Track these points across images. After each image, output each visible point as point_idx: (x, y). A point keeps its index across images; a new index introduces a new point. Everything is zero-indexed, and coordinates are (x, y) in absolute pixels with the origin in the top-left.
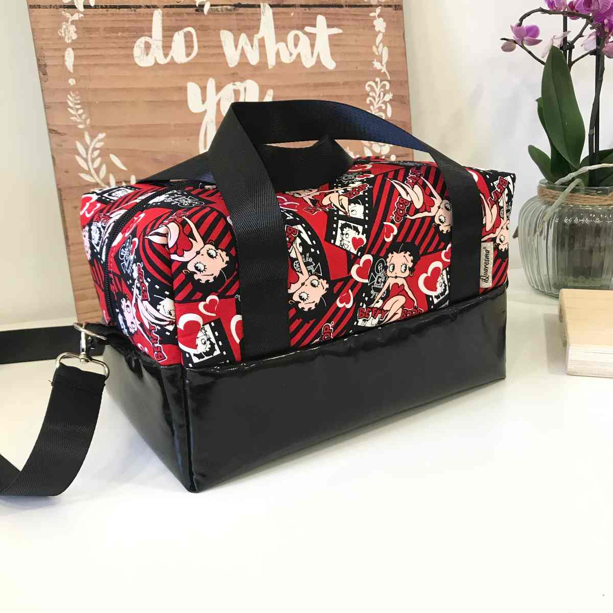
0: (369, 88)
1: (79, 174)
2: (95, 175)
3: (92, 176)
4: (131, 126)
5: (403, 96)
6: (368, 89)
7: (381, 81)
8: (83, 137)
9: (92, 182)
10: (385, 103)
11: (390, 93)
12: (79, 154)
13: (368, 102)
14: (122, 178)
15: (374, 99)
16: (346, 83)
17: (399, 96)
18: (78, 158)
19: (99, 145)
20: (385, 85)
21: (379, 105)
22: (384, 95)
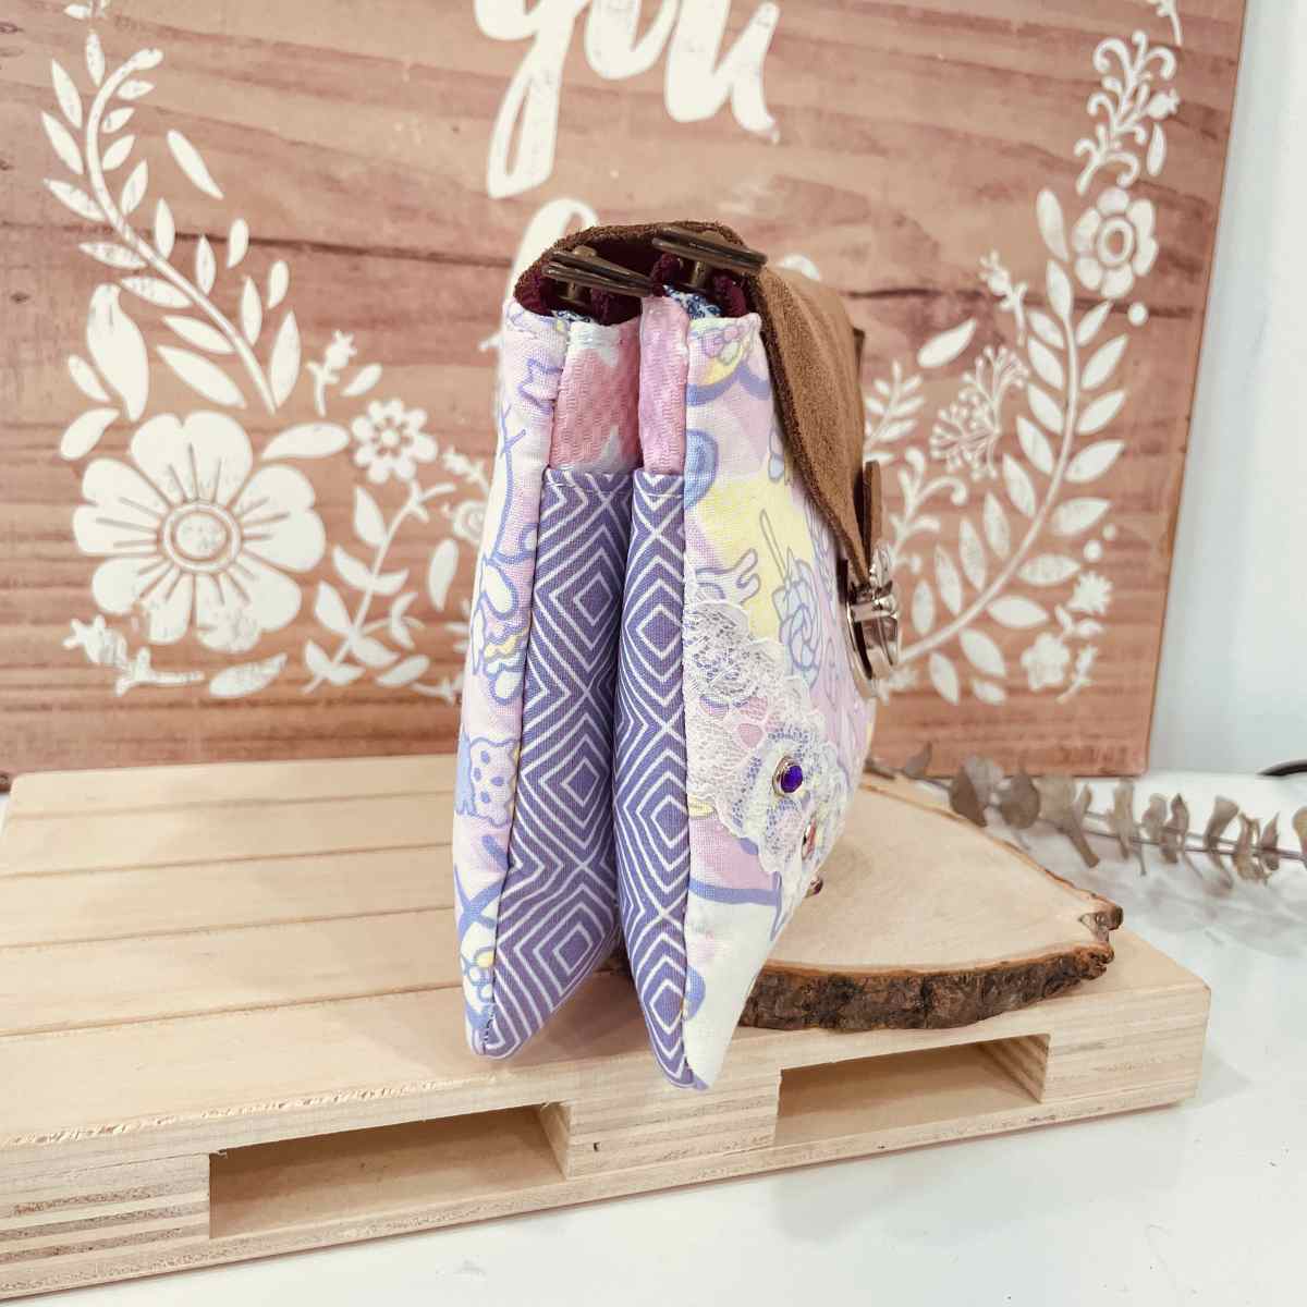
0: (1106, 62)
1: (46, 181)
2: (105, 198)
3: (91, 195)
4: (258, 42)
5: (1210, 113)
6: (1100, 62)
7: (1151, 45)
8: (80, 49)
9: (91, 221)
10: (1148, 122)
11: (1173, 92)
12: (55, 109)
13: (1092, 109)
14: (201, 221)
15: (1116, 101)
16: (1030, 31)
17: (1199, 107)
18: (50, 124)
19: (133, 90)
20: (1159, 62)
21: (1128, 126)
22: (1152, 94)
